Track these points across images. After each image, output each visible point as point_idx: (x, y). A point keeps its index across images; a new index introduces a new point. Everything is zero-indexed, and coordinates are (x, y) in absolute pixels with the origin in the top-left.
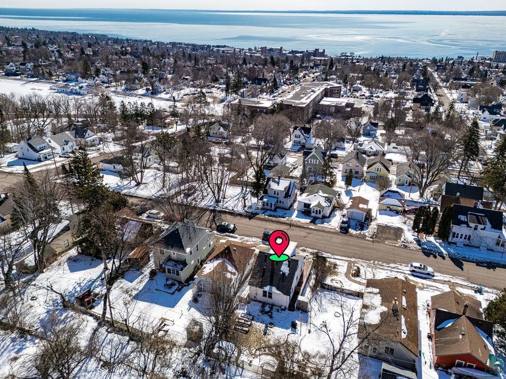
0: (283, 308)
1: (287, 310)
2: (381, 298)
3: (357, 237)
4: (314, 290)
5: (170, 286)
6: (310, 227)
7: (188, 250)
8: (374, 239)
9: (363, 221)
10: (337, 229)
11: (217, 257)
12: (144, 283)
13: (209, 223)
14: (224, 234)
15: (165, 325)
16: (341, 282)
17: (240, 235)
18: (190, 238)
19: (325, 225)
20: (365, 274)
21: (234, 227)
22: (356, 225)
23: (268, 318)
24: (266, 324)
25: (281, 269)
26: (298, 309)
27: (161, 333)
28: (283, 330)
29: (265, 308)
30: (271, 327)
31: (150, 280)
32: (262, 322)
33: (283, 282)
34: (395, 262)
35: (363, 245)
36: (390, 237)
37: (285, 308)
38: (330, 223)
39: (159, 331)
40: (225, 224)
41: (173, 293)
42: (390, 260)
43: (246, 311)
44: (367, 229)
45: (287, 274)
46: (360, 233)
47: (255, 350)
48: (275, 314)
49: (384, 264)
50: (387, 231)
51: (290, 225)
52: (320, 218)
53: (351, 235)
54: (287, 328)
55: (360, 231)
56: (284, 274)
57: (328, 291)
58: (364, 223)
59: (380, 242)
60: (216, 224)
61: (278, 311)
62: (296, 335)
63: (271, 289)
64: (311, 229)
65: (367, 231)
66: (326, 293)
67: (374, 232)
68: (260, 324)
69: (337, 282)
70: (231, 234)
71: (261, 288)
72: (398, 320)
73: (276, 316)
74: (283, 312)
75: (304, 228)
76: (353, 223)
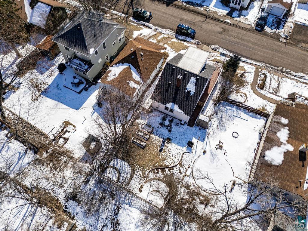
0: (182, 123)
1: (186, 125)
2: (288, 132)
3: (271, 36)
4: (217, 103)
5: (78, 85)
6: (227, 20)
7: (92, 51)
8: (288, 41)
9: (281, 18)
10: (253, 25)
11: (123, 62)
12: (54, 77)
13: (126, 6)
14: (140, 22)
15: (67, 131)
16: (246, 96)
17: (154, 25)
18: (95, 36)
19: (242, 19)
20: (271, 82)
21: (150, 15)
22: (273, 22)
23: (167, 131)
24: (164, 139)
25: (187, 87)
26: (198, 125)
27: (62, 141)
28: (179, 147)
29: (165, 122)
30: (168, 143)
31: (60, 74)
32: (160, 136)
33: (187, 100)
34: (303, 71)
35: (275, 47)
36: (305, 39)
37: (185, 123)
38: (247, 17)
39: (60, 138)
40: (141, 10)
41: (80, 93)
42: (299, 68)
43: (146, 121)
44: (283, 27)
45: (192, 93)
46: (275, 32)
47: (148, 171)
48: (174, 127)
49: (292, 72)
50: (303, 32)
51: (207, 16)
52: (237, 10)
53: (266, 34)
54: (183, 146)
55: (275, 30)
56: (189, 92)
57: (230, 106)
58: (281, 20)
59: (294, 45)
60: (133, 9)
61: (177, 124)
62: (191, 155)
63: (173, 106)
64: (227, 23)
65: (283, 30)
66: (228, 108)
67: (290, 33)
68: (158, 138)
69: (242, 94)
70: (146, 23)
71: (163, 104)
72: (303, 166)
73: (174, 130)
74: (182, 126)
75: (219, 21)
76: (270, 19)
